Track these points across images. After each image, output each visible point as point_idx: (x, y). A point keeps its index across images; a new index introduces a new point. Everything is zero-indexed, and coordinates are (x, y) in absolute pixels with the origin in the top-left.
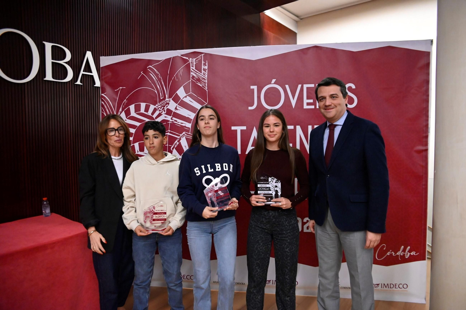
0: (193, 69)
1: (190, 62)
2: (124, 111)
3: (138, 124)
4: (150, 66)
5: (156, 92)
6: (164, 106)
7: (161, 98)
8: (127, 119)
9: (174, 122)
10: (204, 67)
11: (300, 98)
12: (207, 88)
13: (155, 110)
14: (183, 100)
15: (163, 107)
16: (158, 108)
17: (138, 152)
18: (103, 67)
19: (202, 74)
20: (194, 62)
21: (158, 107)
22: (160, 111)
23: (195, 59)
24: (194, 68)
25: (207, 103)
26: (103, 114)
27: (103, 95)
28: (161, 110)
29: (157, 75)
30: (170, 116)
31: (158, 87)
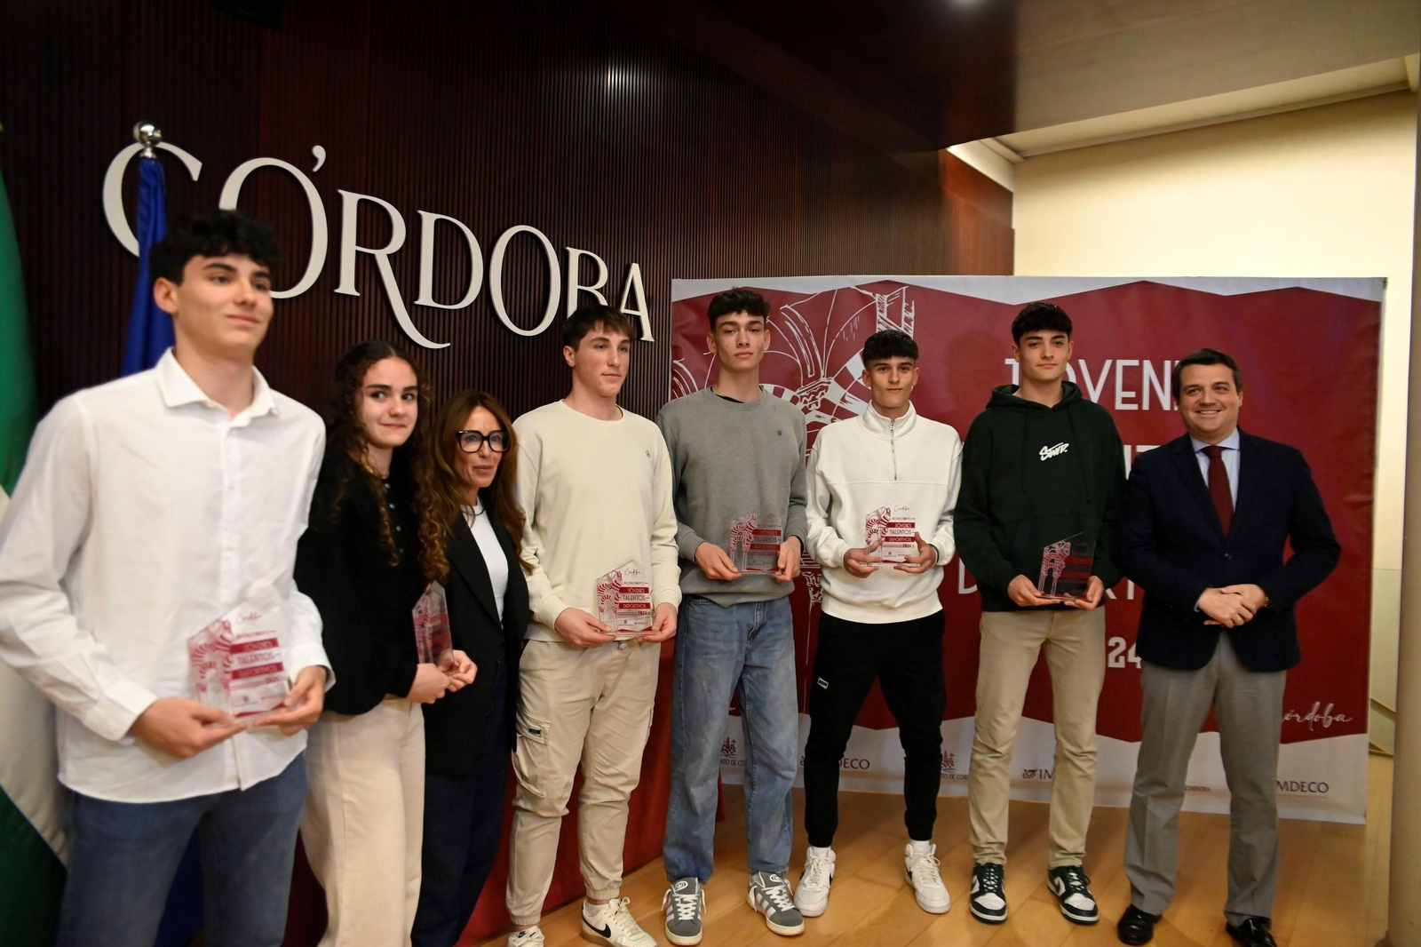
0: (882, 318)
1: (875, 303)
4: (787, 306)
5: (798, 361)
6: (816, 394)
7: (810, 376)
10: (907, 316)
11: (1109, 387)
15: (812, 396)
16: (802, 397)
18: (679, 301)
20: (886, 302)
21: (802, 394)
22: (805, 402)
23: (887, 296)
24: (885, 316)
27: (676, 362)
28: (808, 400)
29: (801, 326)
30: (831, 414)
31: (804, 351)
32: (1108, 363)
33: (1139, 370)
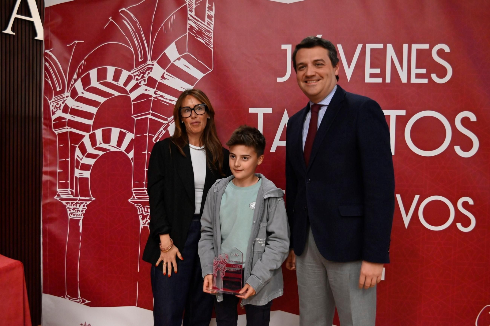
0: (191, 16)
1: (187, 5)
2: (80, 79)
3: (101, 100)
4: (124, 9)
5: (132, 50)
6: (144, 73)
7: (140, 60)
8: (85, 90)
9: (159, 98)
10: (209, 14)
11: (360, 66)
12: (212, 47)
13: (129, 79)
14: (175, 63)
15: (142, 75)
16: (135, 76)
17: (100, 144)
18: (48, 8)
19: (206, 24)
20: (194, 4)
22: (137, 79)
24: (193, 14)
25: (211, 70)
26: (46, 82)
27: (47, 51)
28: (139, 78)
29: (134, 23)
30: (154, 88)
31: (136, 42)
32: (360, 47)
33: (383, 52)
